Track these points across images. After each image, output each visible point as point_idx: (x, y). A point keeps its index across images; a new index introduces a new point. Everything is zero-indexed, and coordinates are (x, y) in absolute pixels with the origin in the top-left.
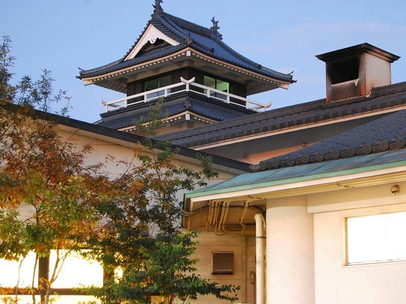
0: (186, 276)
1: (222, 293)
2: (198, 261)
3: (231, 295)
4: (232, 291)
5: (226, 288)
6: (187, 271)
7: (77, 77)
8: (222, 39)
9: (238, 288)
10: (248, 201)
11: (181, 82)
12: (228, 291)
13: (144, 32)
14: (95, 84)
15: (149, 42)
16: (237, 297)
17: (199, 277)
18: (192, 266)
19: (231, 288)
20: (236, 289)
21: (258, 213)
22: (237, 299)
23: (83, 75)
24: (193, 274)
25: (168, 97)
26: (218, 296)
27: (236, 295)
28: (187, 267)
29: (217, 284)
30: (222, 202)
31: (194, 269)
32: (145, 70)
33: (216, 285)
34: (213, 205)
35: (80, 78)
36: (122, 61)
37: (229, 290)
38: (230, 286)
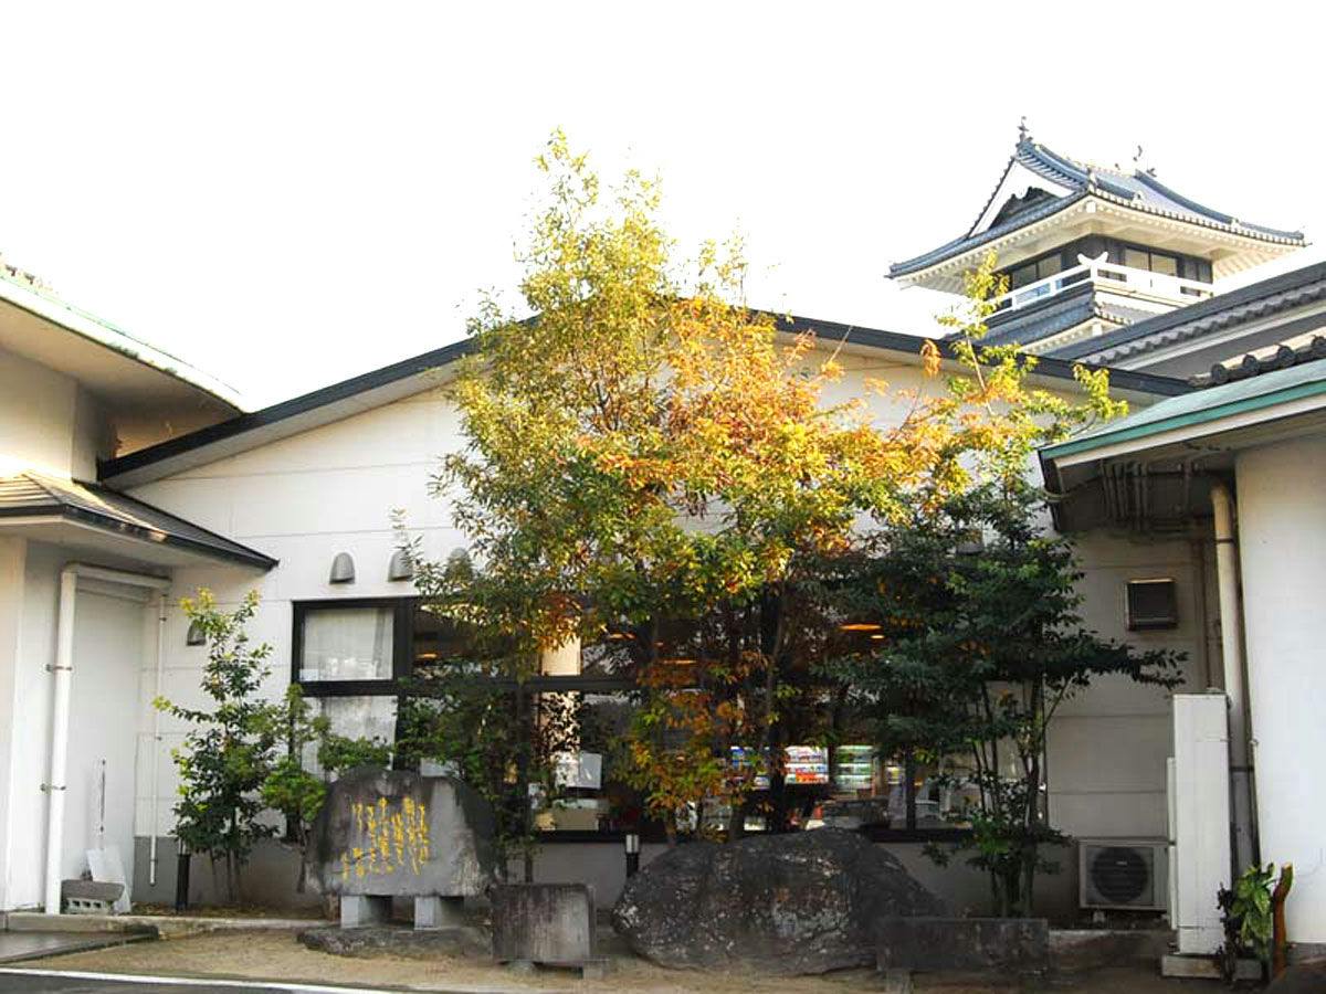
0: (1066, 636)
1: (1144, 670)
2: (1083, 599)
3: (1168, 672)
4: (1167, 663)
5: (1153, 659)
6: (1061, 624)
7: (886, 276)
8: (1155, 176)
9: (1182, 658)
10: (1190, 460)
11: (1079, 264)
12: (1159, 664)
13: (1004, 177)
14: (919, 285)
15: (1014, 196)
16: (1181, 676)
17: (1095, 636)
18: (1069, 612)
19: (1166, 657)
20: (1178, 658)
21: (1217, 485)
22: (1182, 681)
23: (896, 272)
24: (1082, 631)
25: (1058, 297)
26: (1137, 676)
27: (1179, 673)
28: (1059, 615)
29: (1131, 648)
30: (1130, 465)
31: (1075, 620)
32: (1011, 248)
33: (1130, 652)
34: (1109, 474)
35: (891, 277)
36: (967, 238)
37: (1162, 663)
38: (1163, 652)
